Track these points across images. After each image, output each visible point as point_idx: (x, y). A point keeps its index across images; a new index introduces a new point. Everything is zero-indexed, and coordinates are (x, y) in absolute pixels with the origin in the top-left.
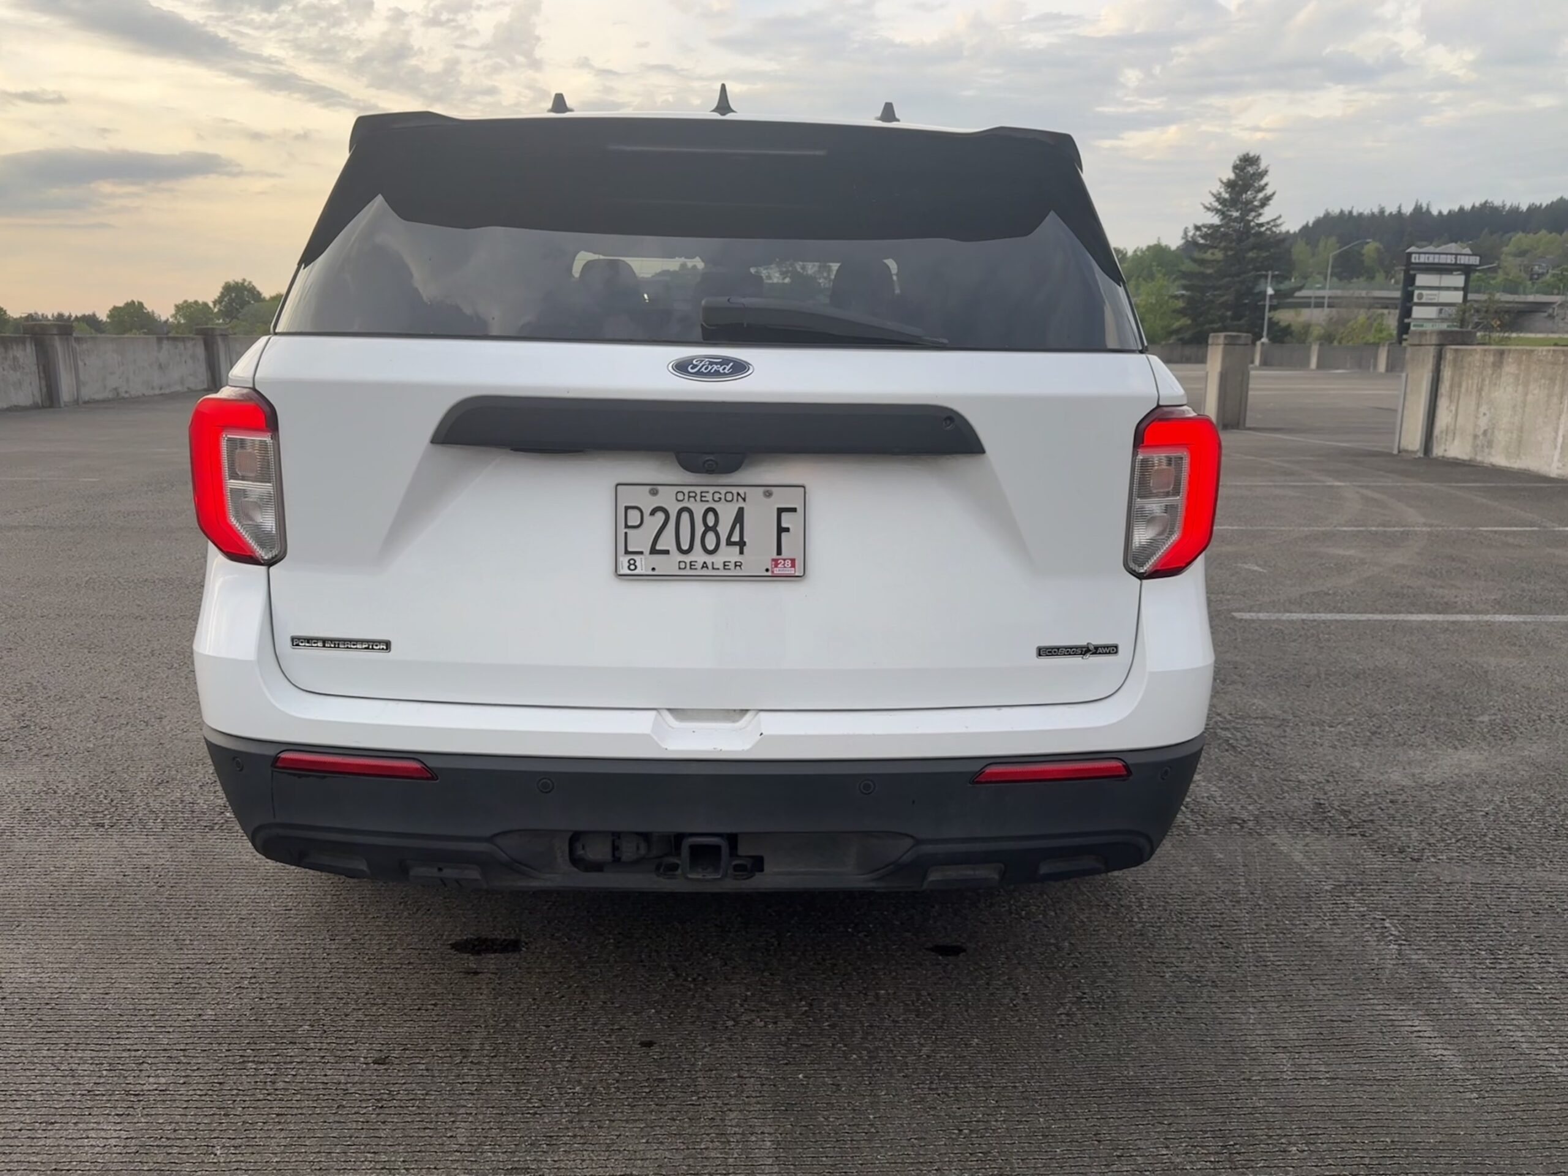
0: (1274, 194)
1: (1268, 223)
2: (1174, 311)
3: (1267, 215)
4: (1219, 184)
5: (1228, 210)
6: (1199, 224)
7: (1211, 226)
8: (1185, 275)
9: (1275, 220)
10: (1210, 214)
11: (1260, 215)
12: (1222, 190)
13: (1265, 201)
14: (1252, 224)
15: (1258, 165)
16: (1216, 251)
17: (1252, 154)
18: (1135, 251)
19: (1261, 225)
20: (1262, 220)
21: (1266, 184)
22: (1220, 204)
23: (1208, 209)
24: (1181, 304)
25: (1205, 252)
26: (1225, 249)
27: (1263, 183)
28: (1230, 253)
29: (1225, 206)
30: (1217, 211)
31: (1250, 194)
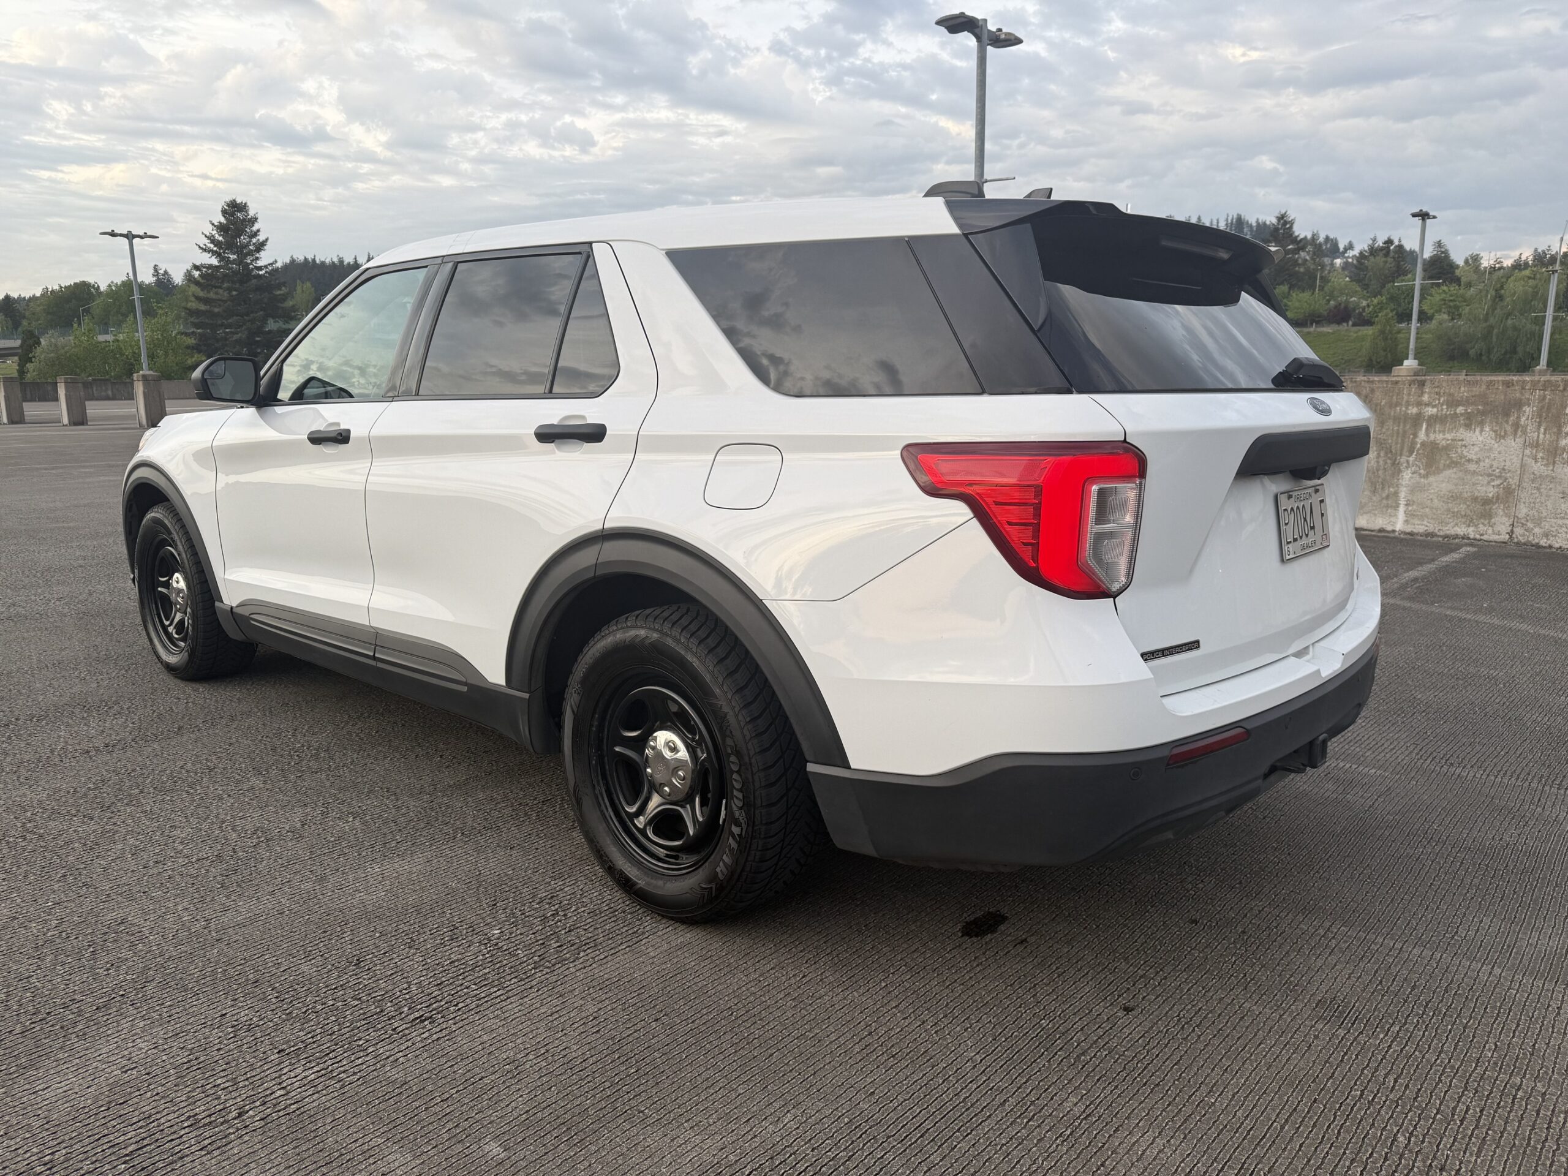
0: (267, 239)
1: (266, 267)
2: (188, 347)
3: (265, 258)
4: (211, 227)
5: (224, 252)
6: (198, 264)
7: (210, 267)
8: (191, 312)
9: (272, 264)
10: (207, 255)
11: (257, 259)
12: (214, 232)
13: (261, 246)
14: (251, 266)
15: (247, 212)
16: (221, 291)
17: (239, 201)
18: (109, 286)
19: (260, 268)
20: (260, 263)
21: (258, 231)
22: (215, 246)
23: (204, 250)
24: (191, 341)
25: (209, 292)
26: (229, 290)
27: (255, 229)
28: (234, 293)
29: (220, 248)
30: (214, 253)
31: (244, 239)
